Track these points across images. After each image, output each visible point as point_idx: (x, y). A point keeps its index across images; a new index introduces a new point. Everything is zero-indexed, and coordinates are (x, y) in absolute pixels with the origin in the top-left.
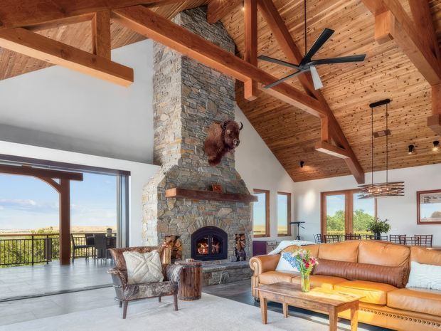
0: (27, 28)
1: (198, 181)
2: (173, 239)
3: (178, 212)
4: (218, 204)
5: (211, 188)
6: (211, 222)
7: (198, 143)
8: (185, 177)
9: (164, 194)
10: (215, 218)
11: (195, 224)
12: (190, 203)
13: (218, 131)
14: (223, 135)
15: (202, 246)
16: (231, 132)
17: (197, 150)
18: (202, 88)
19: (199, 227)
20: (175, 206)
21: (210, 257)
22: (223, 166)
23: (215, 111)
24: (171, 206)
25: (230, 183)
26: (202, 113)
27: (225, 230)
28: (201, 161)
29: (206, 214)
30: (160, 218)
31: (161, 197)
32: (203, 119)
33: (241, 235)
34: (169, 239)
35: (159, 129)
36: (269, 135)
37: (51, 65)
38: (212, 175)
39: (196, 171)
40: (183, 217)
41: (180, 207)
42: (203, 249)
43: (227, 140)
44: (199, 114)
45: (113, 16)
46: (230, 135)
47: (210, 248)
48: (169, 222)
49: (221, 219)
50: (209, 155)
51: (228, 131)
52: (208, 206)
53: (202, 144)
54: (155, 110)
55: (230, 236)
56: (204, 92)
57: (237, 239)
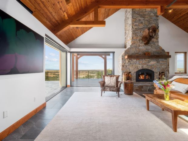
0: (78, 20)
1: (139, 52)
2: (128, 73)
3: (130, 64)
4: (149, 60)
5: (145, 54)
6: (145, 67)
7: (139, 38)
8: (133, 51)
9: (124, 58)
10: (147, 65)
11: (138, 68)
12: (135, 60)
13: (147, 31)
14: (149, 33)
15: (141, 76)
16: (152, 31)
17: (139, 40)
18: (141, 17)
19: (139, 69)
20: (129, 62)
21: (144, 80)
22: (152, 44)
23: (148, 24)
24: (127, 62)
25: (156, 51)
26: (141, 26)
27: (153, 70)
28: (141, 44)
29: (143, 64)
30: (123, 66)
31: (123, 59)
32: (142, 28)
33: (162, 72)
34: (126, 73)
35: (126, 36)
36: (185, 26)
37: (92, 27)
38: (146, 49)
39: (138, 48)
40: (132, 65)
41: (131, 62)
42: (142, 77)
43: (151, 34)
44: (140, 27)
45: (99, 7)
46: (151, 32)
47: (145, 77)
48: (126, 67)
49: (151, 66)
50: (144, 41)
51: (151, 31)
52: (144, 61)
53: (141, 38)
54: (125, 30)
55: (156, 73)
56: (142, 18)
57: (160, 74)
